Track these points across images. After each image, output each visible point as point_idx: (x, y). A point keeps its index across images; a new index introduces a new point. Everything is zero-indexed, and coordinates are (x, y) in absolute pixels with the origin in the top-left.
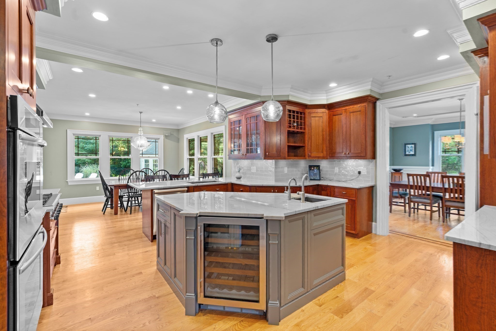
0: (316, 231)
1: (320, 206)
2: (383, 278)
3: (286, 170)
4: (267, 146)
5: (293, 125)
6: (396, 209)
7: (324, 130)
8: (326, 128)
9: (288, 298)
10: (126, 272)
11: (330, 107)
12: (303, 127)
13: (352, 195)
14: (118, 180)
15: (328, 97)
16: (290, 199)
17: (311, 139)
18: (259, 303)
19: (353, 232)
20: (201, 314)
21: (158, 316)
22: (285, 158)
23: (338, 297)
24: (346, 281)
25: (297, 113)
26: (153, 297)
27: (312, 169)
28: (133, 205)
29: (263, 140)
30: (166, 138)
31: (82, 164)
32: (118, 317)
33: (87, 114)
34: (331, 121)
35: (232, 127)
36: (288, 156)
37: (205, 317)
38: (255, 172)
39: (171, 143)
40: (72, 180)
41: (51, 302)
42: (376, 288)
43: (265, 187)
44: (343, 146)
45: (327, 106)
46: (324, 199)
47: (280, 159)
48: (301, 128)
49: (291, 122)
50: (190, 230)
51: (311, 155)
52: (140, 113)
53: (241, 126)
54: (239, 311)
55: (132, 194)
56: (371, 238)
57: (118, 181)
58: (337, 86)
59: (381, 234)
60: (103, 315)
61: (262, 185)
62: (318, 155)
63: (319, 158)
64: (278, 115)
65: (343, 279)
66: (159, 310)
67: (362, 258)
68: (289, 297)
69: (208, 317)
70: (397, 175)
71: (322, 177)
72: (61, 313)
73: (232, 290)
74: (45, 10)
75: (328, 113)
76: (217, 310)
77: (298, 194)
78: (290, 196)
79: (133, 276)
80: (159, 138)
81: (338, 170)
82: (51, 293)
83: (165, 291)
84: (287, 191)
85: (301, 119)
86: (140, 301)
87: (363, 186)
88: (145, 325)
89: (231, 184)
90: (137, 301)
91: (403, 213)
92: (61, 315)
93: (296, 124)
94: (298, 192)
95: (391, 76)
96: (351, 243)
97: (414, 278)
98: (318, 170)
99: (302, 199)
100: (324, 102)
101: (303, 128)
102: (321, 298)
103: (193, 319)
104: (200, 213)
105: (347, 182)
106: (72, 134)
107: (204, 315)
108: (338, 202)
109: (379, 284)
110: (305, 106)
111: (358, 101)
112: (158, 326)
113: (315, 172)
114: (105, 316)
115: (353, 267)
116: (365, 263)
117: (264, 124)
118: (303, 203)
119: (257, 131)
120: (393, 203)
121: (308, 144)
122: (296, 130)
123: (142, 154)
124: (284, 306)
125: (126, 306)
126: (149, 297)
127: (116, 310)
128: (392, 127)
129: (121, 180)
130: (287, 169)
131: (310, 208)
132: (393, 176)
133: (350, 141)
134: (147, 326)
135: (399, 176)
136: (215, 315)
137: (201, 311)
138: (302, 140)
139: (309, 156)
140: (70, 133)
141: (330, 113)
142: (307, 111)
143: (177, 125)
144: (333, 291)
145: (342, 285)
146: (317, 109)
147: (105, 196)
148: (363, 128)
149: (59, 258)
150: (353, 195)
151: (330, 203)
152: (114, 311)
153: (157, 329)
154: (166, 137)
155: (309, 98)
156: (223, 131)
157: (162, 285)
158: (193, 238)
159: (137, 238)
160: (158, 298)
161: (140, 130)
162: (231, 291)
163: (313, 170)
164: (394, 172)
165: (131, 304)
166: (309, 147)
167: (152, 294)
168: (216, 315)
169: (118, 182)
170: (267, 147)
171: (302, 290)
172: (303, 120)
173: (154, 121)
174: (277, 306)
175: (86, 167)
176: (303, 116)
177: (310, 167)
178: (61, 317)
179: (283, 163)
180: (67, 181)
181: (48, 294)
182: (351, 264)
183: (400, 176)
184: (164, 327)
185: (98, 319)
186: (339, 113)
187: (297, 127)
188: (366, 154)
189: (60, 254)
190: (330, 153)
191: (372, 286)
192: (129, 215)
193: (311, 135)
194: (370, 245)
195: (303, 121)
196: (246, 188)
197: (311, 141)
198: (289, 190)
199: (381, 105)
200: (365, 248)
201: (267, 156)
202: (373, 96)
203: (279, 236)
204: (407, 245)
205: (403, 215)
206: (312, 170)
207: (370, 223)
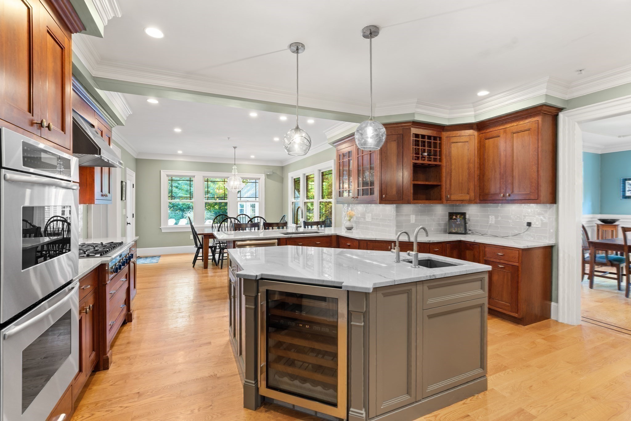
0: (431, 312)
1: (439, 274)
2: (556, 397)
3: (413, 218)
4: (383, 185)
5: (423, 155)
6: (603, 283)
7: (471, 161)
8: (474, 159)
9: (382, 407)
10: (194, 339)
11: (481, 126)
12: (438, 157)
13: (513, 258)
14: (211, 227)
15: (477, 112)
16: (398, 261)
17: (451, 174)
18: (337, 408)
19: (516, 315)
20: (263, 408)
21: (211, 403)
22: (409, 202)
23: (468, 416)
24: (487, 392)
25: (429, 137)
26: (214, 376)
27: (454, 217)
28: (224, 258)
29: (378, 178)
30: (268, 178)
31: (187, 208)
32: (168, 397)
33: (180, 152)
34: (482, 148)
35: (341, 161)
36: (414, 199)
37: (267, 414)
38: (371, 221)
39: (273, 184)
40: (166, 227)
41: (107, 366)
42: (539, 411)
43: (379, 242)
44: (500, 184)
45: (476, 125)
46: (454, 264)
47: (402, 203)
48: (435, 160)
49: (419, 151)
50: (250, 296)
51: (450, 197)
52: (234, 148)
53: (351, 160)
54: (313, 414)
55: (223, 245)
56: (548, 327)
57: (211, 229)
58: (489, 94)
59: (566, 322)
60: (153, 391)
61: (376, 239)
62: (461, 198)
63: (462, 201)
64: (380, 141)
65: (483, 388)
66: (214, 395)
67: (524, 359)
68: (383, 405)
69: (270, 415)
70: (609, 229)
71: (470, 230)
72: (112, 381)
73: (306, 383)
74: (83, 31)
75: (478, 136)
76: (285, 407)
77: (409, 254)
78: (398, 256)
79: (200, 346)
80: (259, 177)
81: (494, 219)
82: (107, 356)
83: (230, 370)
84: (394, 249)
85: (435, 147)
86: (198, 379)
87: (535, 246)
88: (193, 412)
89: (337, 237)
90: (194, 379)
91: (615, 290)
92: (112, 383)
93: (426, 154)
94: (408, 252)
95: (583, 70)
96: (509, 332)
97: (618, 405)
98: (462, 220)
99: (413, 262)
100: (472, 120)
101: (438, 160)
102: (439, 414)
103: (251, 415)
104: (262, 275)
105: (509, 239)
106: (166, 176)
107: (266, 411)
108: (472, 270)
109: (546, 406)
110: (441, 128)
111: (525, 115)
112: (207, 417)
113: (457, 221)
114: (155, 392)
115: (505, 370)
116: (527, 366)
117: (380, 155)
118: (415, 268)
119: (371, 165)
120: (596, 273)
121: (446, 183)
122: (426, 162)
123: (240, 197)
124: (375, 418)
125: (181, 383)
126: (209, 376)
127: (169, 387)
128: (600, 153)
129: (214, 227)
130: (415, 218)
131: (421, 277)
132: (600, 230)
133: (513, 177)
134: (195, 413)
135: (612, 231)
136: (280, 414)
137: (265, 404)
138: (436, 176)
139: (448, 200)
140: (164, 173)
141: (481, 135)
142: (445, 135)
143: (281, 161)
144: (461, 405)
145: (480, 397)
146: (460, 131)
147: (195, 246)
148: (534, 156)
149: (131, 315)
150: (515, 258)
151: (458, 271)
152: (166, 387)
153: (206, 419)
154: (268, 176)
155: (447, 116)
156: (331, 167)
157: (228, 362)
158: (253, 307)
159: (219, 299)
160: (218, 378)
161: (234, 168)
162: (303, 383)
163: (455, 219)
164: (603, 224)
165: (186, 382)
166: (448, 186)
167: (213, 373)
168: (282, 413)
169: (211, 231)
170: (383, 187)
171: (405, 398)
172: (438, 147)
173: (253, 157)
174: (362, 417)
175: (190, 213)
176: (438, 142)
177: (451, 215)
178: (111, 385)
179: (408, 209)
180: (160, 227)
181: (104, 356)
182: (502, 365)
183: (614, 231)
184: (213, 418)
185: (147, 394)
186: (495, 135)
187: (427, 158)
188: (538, 196)
189: (133, 311)
190: (480, 195)
191: (532, 408)
192: (220, 270)
193: (451, 169)
194: (543, 339)
195: (438, 150)
196: (355, 242)
197: (451, 177)
198: (397, 248)
199: (567, 118)
200: (534, 343)
201: (384, 200)
202: (553, 106)
203: (365, 315)
204: (613, 346)
205: (615, 293)
206: (453, 219)
207: (548, 302)
